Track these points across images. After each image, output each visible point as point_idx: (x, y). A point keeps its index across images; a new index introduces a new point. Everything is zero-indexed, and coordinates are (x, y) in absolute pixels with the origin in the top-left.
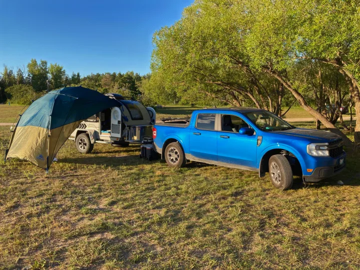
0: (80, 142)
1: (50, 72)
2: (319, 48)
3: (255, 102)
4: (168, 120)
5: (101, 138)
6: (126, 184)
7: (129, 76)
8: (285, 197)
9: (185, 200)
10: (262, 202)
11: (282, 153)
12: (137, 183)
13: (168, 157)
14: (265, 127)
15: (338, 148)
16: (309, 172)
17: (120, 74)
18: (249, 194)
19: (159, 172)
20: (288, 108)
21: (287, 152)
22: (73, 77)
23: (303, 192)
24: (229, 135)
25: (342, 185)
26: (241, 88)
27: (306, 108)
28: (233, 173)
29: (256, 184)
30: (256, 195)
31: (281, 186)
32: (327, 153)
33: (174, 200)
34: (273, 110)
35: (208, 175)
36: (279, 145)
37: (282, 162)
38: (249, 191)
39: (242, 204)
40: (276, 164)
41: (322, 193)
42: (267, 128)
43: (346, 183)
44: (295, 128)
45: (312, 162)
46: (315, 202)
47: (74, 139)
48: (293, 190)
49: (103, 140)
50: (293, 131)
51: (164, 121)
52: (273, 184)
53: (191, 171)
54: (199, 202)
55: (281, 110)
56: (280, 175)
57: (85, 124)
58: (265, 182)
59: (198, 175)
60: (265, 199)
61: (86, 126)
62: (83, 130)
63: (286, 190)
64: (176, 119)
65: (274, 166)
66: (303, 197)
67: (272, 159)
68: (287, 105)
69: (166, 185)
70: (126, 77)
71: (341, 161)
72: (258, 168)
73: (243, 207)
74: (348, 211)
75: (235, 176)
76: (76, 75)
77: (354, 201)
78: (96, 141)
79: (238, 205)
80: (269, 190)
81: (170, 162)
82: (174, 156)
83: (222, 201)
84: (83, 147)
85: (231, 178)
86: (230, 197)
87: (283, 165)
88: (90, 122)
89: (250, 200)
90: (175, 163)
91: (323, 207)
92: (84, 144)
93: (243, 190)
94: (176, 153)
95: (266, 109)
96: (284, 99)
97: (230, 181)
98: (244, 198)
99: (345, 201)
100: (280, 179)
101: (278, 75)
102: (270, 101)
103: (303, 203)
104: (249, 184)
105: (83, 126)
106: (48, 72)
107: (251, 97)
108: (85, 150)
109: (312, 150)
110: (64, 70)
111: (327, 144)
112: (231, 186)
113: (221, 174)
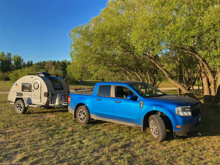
0: (18, 106)
1: (13, 60)
2: (181, 39)
3: (139, 78)
4: (79, 90)
5: (33, 103)
6: (42, 140)
7: (64, 62)
8: (161, 147)
9: (85, 153)
10: (144, 153)
11: (158, 113)
12: (50, 139)
13: (78, 116)
14: (146, 94)
15: (197, 109)
16: (178, 128)
17: (58, 61)
18: (135, 146)
19: (71, 128)
20: (160, 81)
21: (162, 113)
22: (28, 63)
23: (174, 143)
24: (120, 100)
25: (201, 136)
26: (130, 69)
27: (172, 82)
28: (124, 127)
29: (140, 137)
30: (139, 147)
31: (158, 139)
32: (190, 114)
33: (77, 153)
34: (151, 83)
35: (106, 130)
36: (154, 108)
37: (158, 120)
38: (135, 143)
39: (129, 155)
40: (154, 122)
41: (188, 143)
42: (147, 95)
43: (204, 135)
44: (166, 95)
45: (180, 120)
46: (184, 151)
47: (14, 104)
48: (167, 142)
49: (34, 105)
50: (165, 97)
51: (76, 90)
52: (152, 136)
53: (94, 127)
54: (96, 154)
55: (156, 83)
56: (157, 130)
57: (22, 93)
58: (147, 135)
59: (99, 130)
60: (146, 150)
61: (23, 95)
62: (21, 97)
63: (162, 141)
64: (85, 89)
65: (153, 123)
66: (174, 147)
67: (151, 118)
68: (159, 80)
69: (73, 139)
70: (61, 63)
71: (200, 119)
72: (141, 125)
73: (129, 158)
74: (209, 160)
75: (125, 130)
76: (30, 62)
77: (212, 150)
78: (29, 105)
79: (126, 156)
80: (149, 141)
81: (80, 120)
82: (82, 116)
83: (114, 153)
84: (19, 110)
85: (122, 132)
86: (120, 150)
87: (159, 123)
88: (26, 91)
89: (135, 151)
90: (83, 121)
91: (191, 157)
92: (20, 107)
93: (131, 143)
94: (84, 114)
95: (147, 82)
96: (158, 76)
97: (121, 135)
98: (131, 150)
99: (205, 150)
100: (157, 133)
101: (153, 60)
102: (149, 76)
103: (175, 153)
104: (135, 137)
105: (21, 95)
106: (11, 60)
107: (137, 74)
108: (21, 112)
109: (180, 111)
110: (23, 59)
111: (189, 107)
112: (122, 138)
113: (115, 129)
